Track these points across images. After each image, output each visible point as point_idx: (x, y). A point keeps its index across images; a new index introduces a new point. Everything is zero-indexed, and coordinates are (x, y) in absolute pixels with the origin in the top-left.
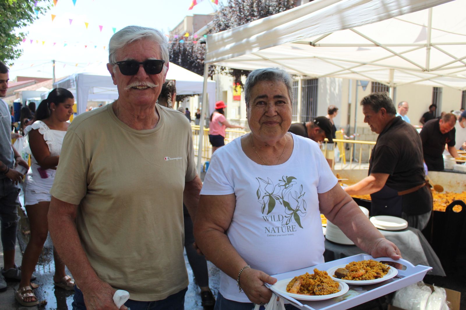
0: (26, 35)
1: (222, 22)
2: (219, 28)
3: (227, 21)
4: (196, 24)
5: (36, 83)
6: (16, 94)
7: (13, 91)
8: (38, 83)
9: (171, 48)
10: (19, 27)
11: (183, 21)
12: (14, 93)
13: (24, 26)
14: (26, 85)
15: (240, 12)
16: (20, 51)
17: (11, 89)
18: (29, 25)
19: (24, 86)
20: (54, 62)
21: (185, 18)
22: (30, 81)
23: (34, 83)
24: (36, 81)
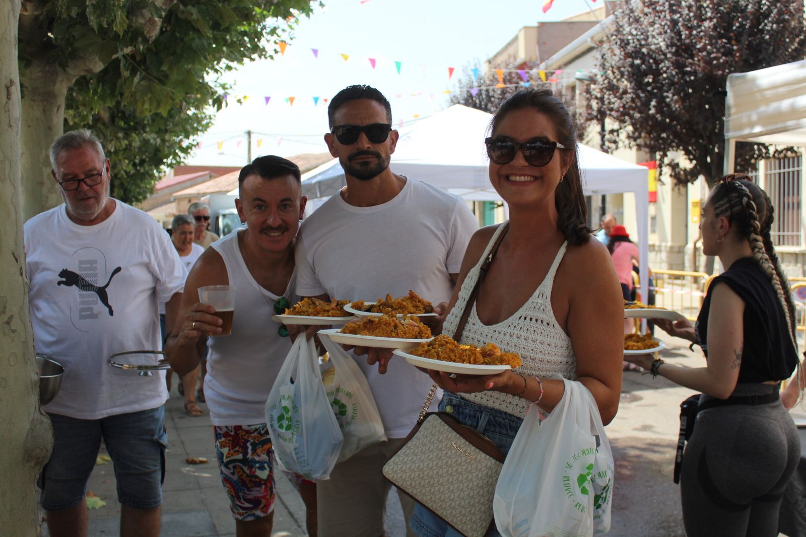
0: (231, 88)
1: (630, 37)
2: (624, 51)
3: (642, 34)
4: (544, 43)
5: (211, 177)
6: (177, 201)
7: (171, 194)
8: (216, 177)
9: (500, 97)
10: (219, 73)
11: (516, 39)
12: (172, 199)
13: (226, 70)
14: (193, 183)
15: (673, 12)
16: (210, 118)
17: (166, 191)
18: (235, 69)
19: (188, 184)
20: (249, 133)
21: (520, 31)
22: (200, 174)
23: (208, 177)
24: (213, 174)
